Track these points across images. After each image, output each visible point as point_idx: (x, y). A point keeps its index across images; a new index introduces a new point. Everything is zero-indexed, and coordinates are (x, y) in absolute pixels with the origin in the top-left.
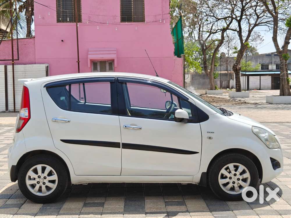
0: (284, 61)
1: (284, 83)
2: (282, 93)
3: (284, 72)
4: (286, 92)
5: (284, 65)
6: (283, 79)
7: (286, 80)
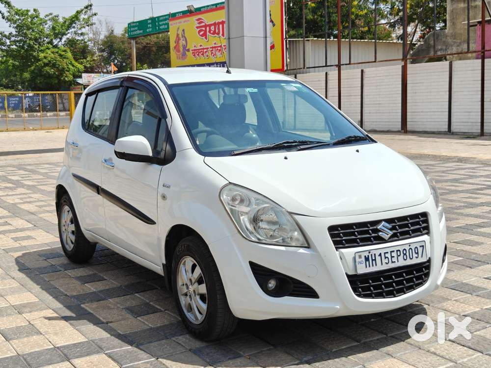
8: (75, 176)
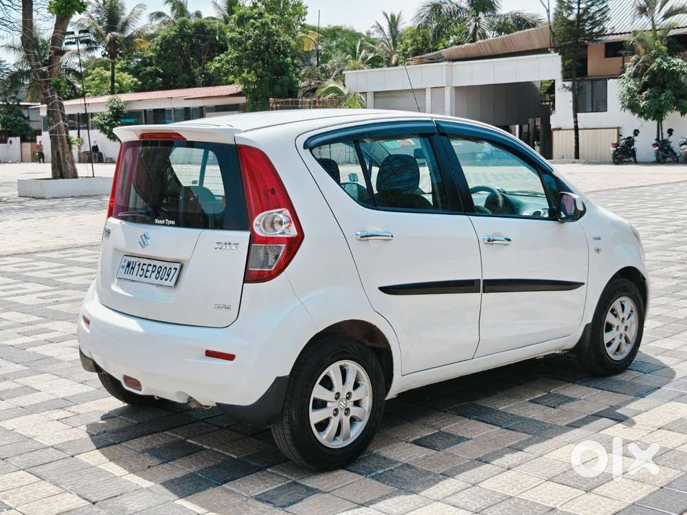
0: (56, 96)
1: (60, 149)
2: (58, 172)
3: (58, 121)
4: (69, 169)
5: (58, 105)
6: (59, 138)
7: (66, 141)
8: (386, 290)
